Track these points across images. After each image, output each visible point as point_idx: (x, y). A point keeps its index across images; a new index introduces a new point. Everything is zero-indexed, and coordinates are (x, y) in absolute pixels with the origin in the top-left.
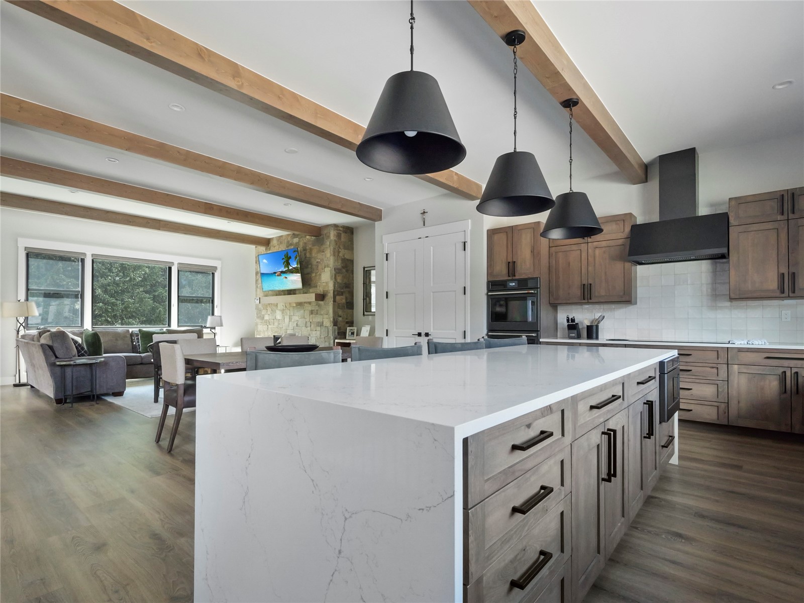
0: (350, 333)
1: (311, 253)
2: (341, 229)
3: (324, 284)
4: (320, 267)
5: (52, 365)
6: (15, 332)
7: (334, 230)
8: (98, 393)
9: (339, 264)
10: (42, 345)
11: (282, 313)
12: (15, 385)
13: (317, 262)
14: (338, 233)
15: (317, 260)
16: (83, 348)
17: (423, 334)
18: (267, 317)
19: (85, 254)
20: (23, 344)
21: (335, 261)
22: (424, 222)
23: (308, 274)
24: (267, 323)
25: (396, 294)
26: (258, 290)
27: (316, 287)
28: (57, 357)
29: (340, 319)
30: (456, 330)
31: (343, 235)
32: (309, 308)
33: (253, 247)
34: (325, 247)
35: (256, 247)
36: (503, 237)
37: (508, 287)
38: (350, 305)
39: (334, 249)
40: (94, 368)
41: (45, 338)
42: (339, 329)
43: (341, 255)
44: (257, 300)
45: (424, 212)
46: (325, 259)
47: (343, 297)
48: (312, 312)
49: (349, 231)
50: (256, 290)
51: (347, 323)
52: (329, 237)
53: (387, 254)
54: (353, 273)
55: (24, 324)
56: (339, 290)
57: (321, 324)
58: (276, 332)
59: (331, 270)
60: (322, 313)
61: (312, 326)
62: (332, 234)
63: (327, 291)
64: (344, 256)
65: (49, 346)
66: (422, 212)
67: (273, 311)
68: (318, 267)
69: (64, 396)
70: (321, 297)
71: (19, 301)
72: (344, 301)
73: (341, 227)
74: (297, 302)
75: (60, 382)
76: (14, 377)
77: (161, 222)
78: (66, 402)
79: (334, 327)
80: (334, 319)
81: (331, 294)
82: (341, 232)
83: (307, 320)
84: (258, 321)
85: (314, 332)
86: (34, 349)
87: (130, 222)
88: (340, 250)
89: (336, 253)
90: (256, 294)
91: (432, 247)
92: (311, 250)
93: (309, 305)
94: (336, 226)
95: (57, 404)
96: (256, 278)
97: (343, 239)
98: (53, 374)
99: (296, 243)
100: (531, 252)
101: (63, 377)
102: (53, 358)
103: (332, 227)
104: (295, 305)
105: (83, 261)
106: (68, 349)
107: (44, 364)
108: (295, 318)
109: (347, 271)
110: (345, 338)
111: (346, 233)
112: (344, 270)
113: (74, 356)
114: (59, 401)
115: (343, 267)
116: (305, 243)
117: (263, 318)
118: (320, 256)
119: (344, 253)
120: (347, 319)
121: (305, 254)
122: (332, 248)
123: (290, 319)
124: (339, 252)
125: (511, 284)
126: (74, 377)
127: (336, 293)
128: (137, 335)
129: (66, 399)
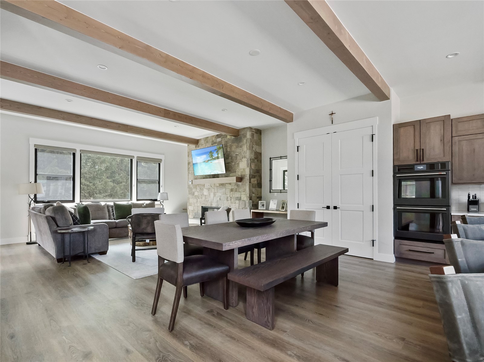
0: (261, 205)
1: (231, 148)
2: (254, 131)
3: (242, 170)
4: (238, 158)
5: (54, 233)
6: (28, 205)
7: (250, 131)
8: (89, 253)
9: (253, 155)
10: (47, 217)
11: (208, 191)
12: (28, 244)
13: (236, 155)
14: (252, 133)
15: (236, 153)
16: (77, 218)
17: (332, 207)
18: (196, 194)
19: (75, 150)
20: (33, 214)
21: (251, 153)
22: (332, 121)
23: (228, 163)
24: (197, 197)
25: (306, 177)
26: (190, 175)
27: (236, 172)
28: (58, 226)
29: (254, 195)
30: (363, 205)
31: (255, 135)
32: (230, 187)
33: (186, 145)
34: (242, 143)
35: (188, 146)
36: (411, 129)
37: (415, 170)
38: (260, 185)
39: (250, 145)
40: (86, 235)
41: (49, 211)
42: (253, 202)
43: (254, 149)
44: (190, 182)
45: (332, 114)
46: (242, 153)
47: (255, 179)
48: (232, 190)
49: (258, 132)
50: (188, 175)
51: (258, 198)
52: (245, 136)
53: (298, 147)
54: (261, 163)
55: (34, 199)
56: (253, 174)
57: (239, 199)
58: (203, 204)
59: (247, 161)
60: (240, 191)
61: (232, 200)
62: (248, 135)
63: (244, 175)
64: (256, 150)
65: (51, 217)
66: (331, 113)
67: (201, 190)
68: (237, 158)
69: (64, 256)
70: (240, 179)
71: (31, 183)
72: (256, 182)
73: (254, 129)
74: (220, 184)
75: (61, 245)
76: (27, 237)
77: (128, 126)
78: (65, 261)
79: (250, 201)
80: (250, 195)
81: (248, 177)
82: (254, 133)
83: (228, 196)
84: (190, 196)
85: (234, 204)
86: (41, 219)
87: (108, 126)
88: (253, 146)
89: (251, 148)
90: (188, 178)
91: (339, 140)
92: (231, 146)
93: (230, 185)
94: (251, 128)
95: (58, 262)
96: (188, 166)
97: (255, 138)
98: (55, 239)
99: (219, 142)
100: (441, 140)
101: (63, 241)
102: (55, 227)
103: (248, 129)
104: (218, 185)
105: (74, 155)
106: (66, 219)
107: (48, 232)
108: (219, 194)
109: (257, 161)
110: (257, 208)
111: (257, 133)
112: (256, 161)
113: (71, 225)
114: (59, 260)
115: (256, 158)
116: (226, 142)
117: (194, 194)
118: (238, 150)
119: (256, 148)
120: (257, 195)
121: (226, 149)
122: (248, 144)
123: (215, 195)
124: (253, 147)
125: (419, 168)
126: (71, 241)
127: (252, 177)
128: (112, 207)
129: (65, 259)
